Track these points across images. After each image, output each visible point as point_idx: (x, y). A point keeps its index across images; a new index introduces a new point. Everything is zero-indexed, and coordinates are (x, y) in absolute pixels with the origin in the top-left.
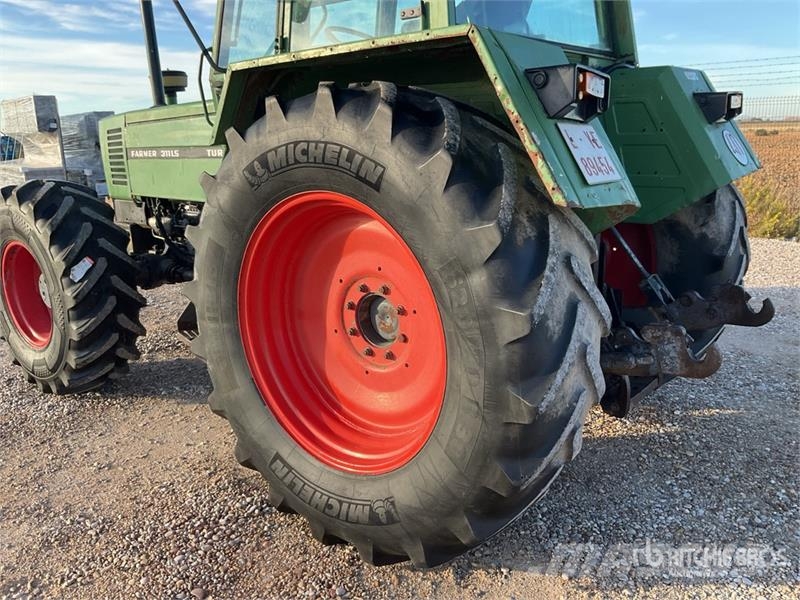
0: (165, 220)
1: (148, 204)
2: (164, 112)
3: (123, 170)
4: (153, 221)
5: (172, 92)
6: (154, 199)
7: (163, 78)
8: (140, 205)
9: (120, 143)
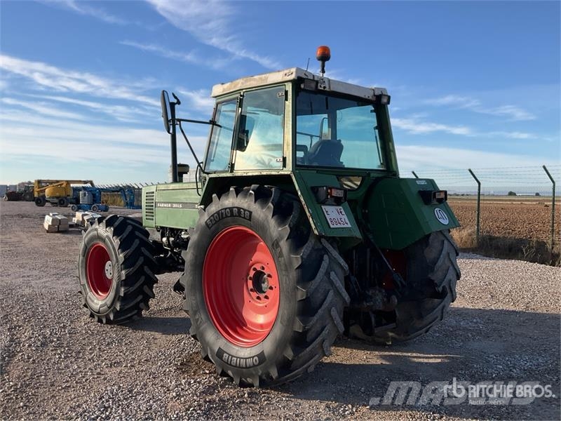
0: (172, 239)
1: (163, 231)
2: (177, 186)
3: (153, 213)
4: (164, 239)
5: (181, 175)
6: (167, 228)
7: (177, 168)
8: (159, 231)
9: (153, 199)
